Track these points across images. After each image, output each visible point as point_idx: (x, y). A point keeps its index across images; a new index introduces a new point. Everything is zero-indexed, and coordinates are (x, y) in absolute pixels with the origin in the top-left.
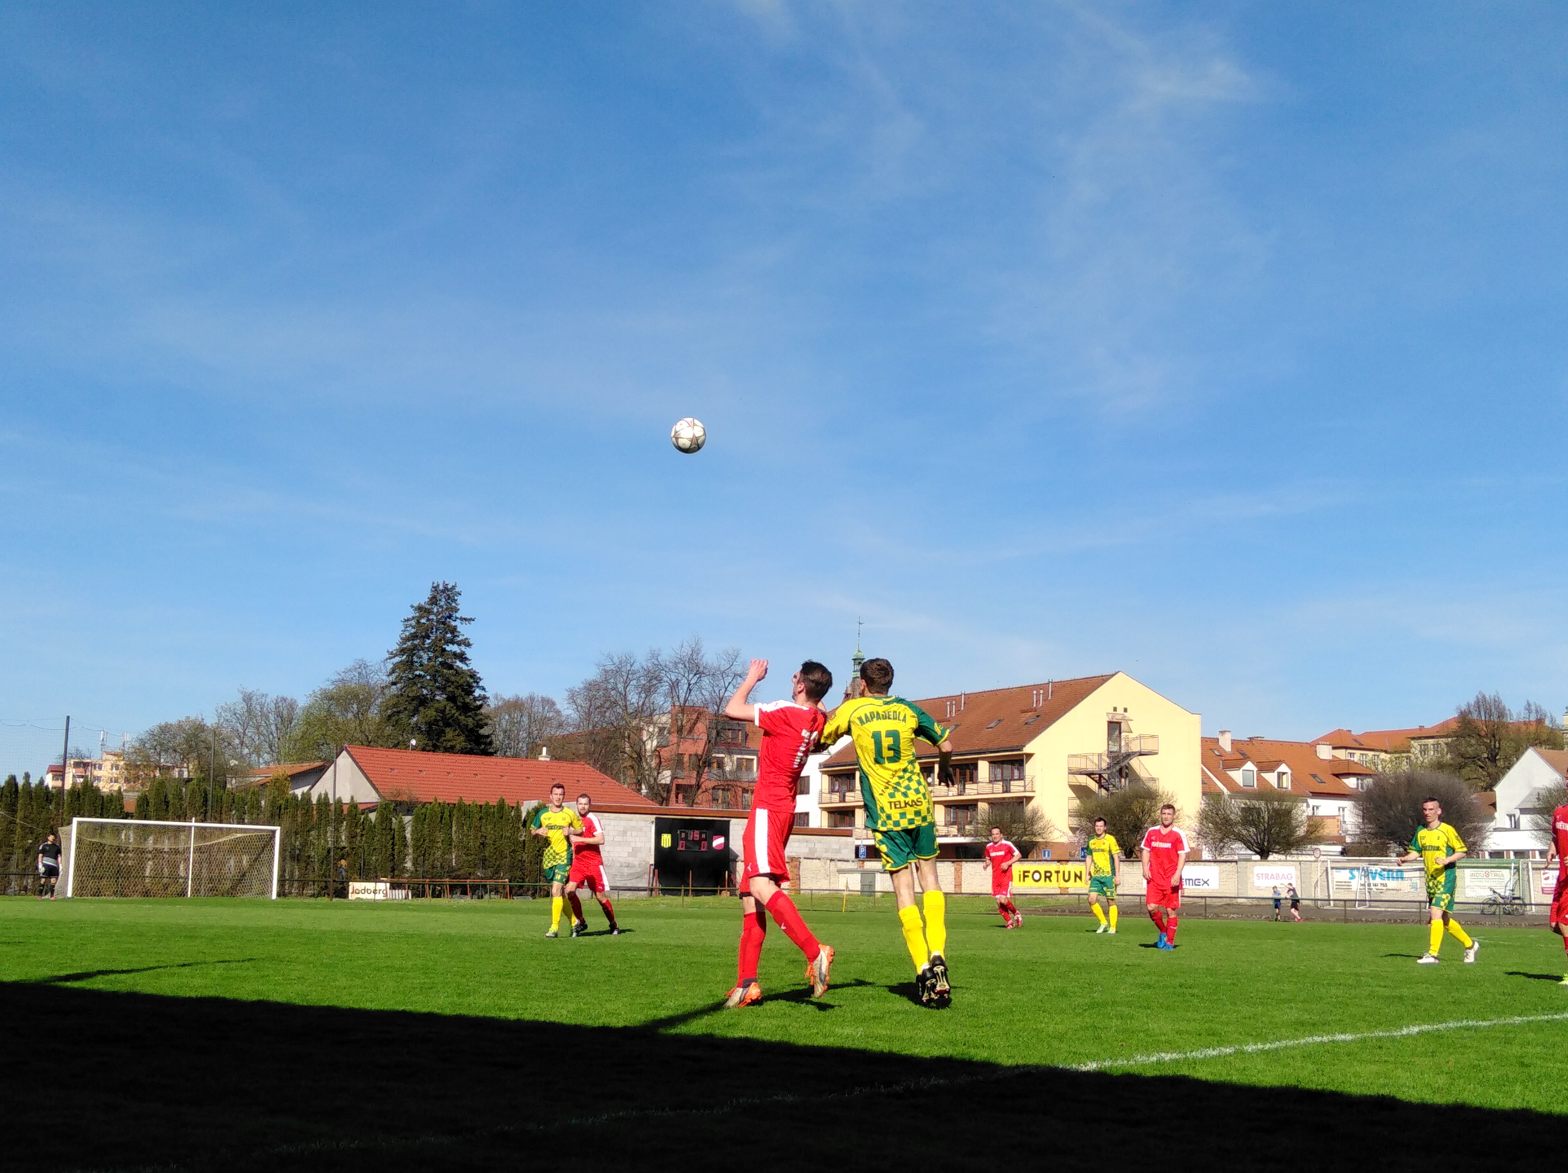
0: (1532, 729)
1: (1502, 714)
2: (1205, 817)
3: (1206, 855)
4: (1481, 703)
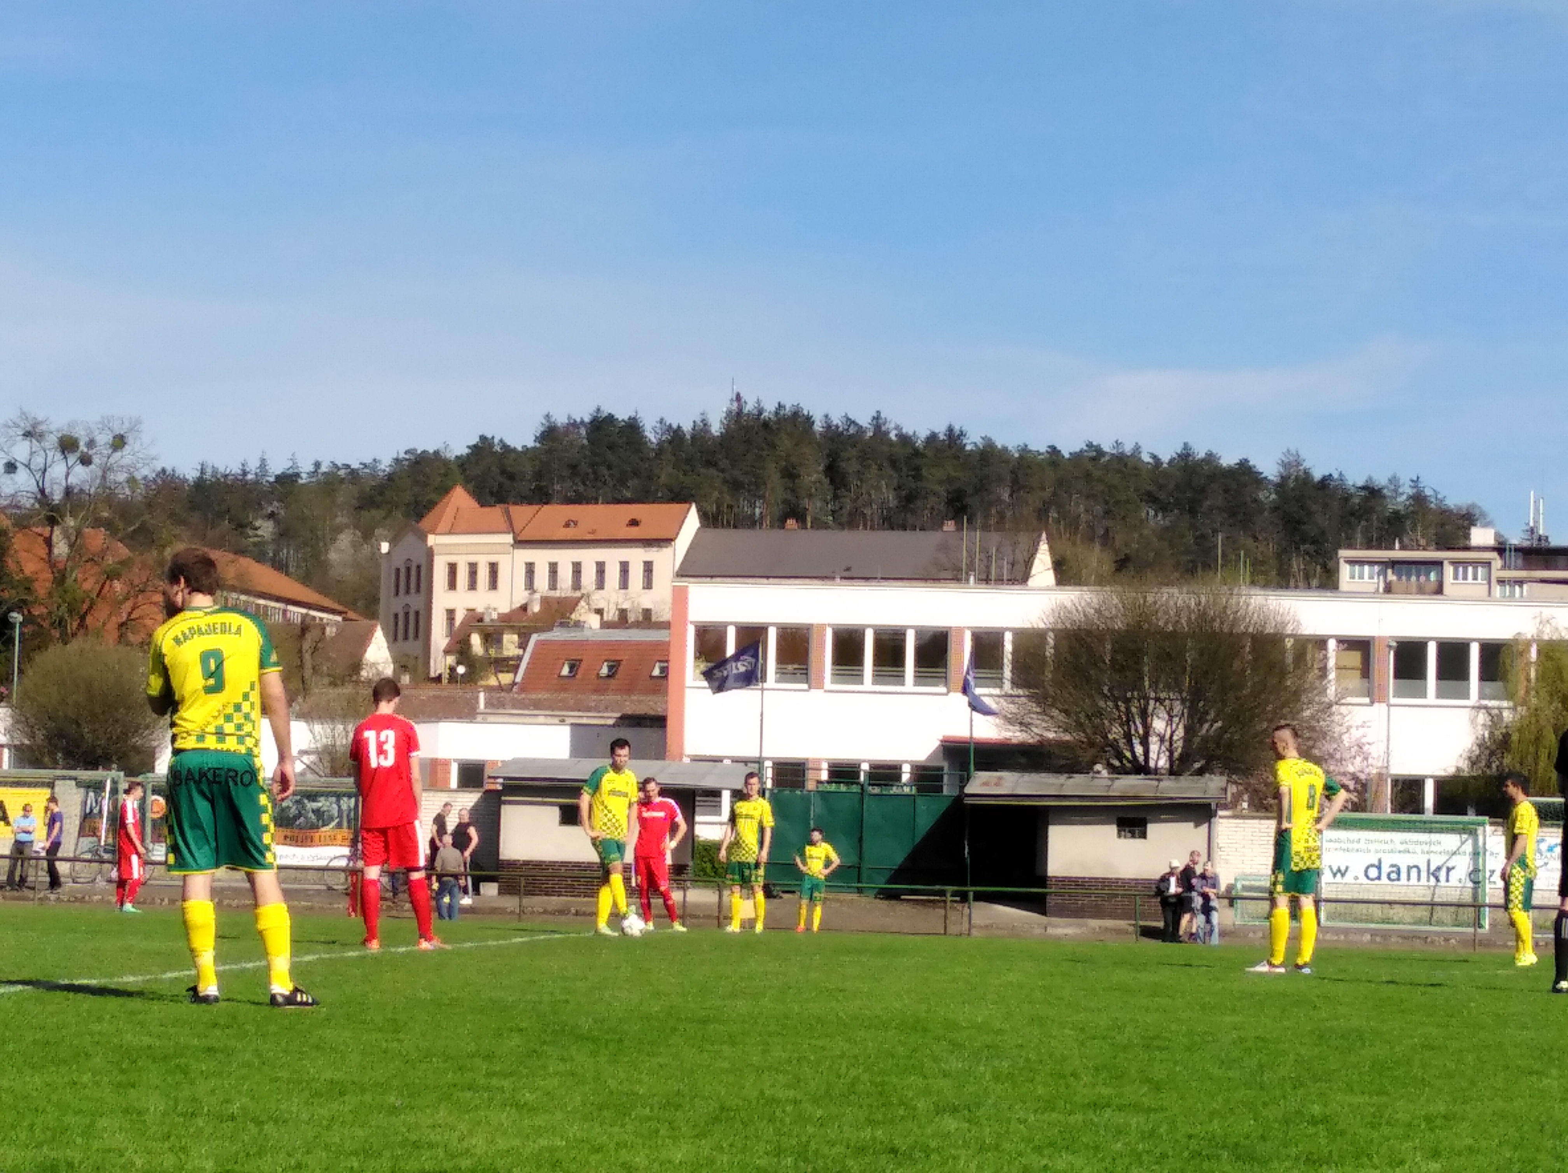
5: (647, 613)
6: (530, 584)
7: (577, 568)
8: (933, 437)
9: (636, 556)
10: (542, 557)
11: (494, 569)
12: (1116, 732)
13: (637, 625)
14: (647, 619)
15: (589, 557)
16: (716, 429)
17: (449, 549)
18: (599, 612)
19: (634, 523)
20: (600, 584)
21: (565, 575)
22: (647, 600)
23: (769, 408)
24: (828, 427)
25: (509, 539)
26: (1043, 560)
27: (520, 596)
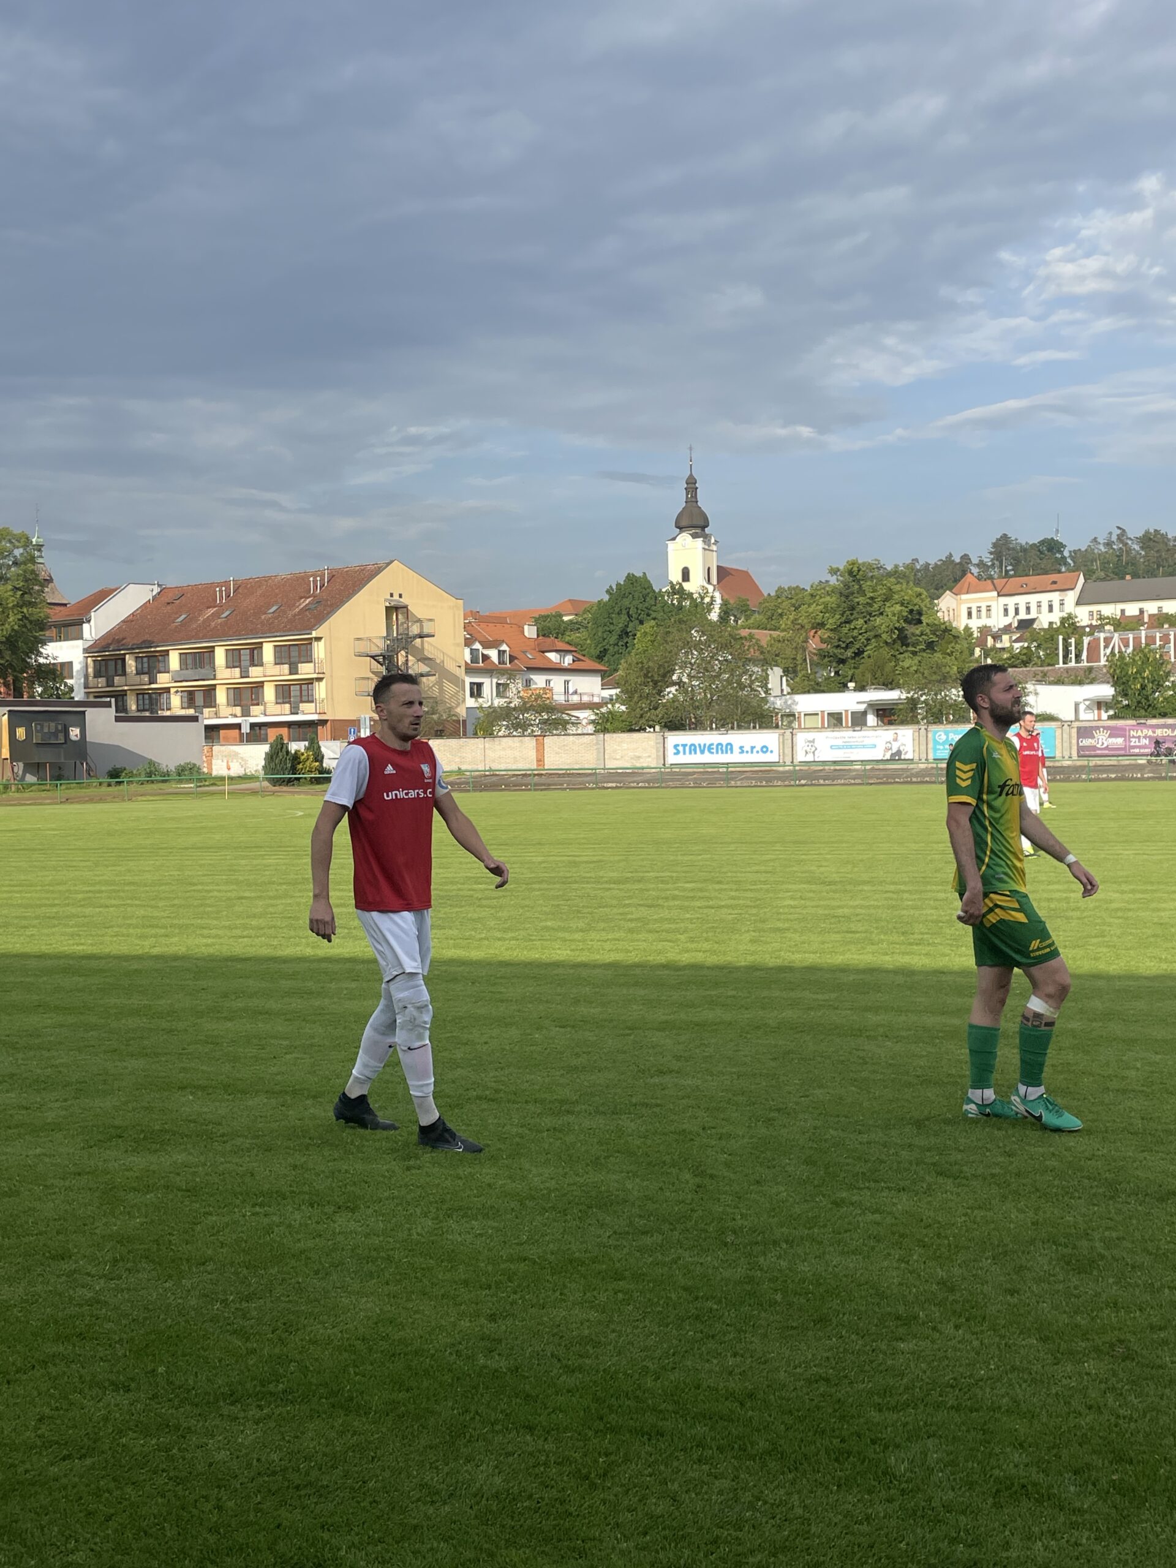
6: (1006, 613)
7: (1028, 605)
9: (1055, 597)
10: (1011, 601)
11: (989, 608)
15: (1033, 599)
17: (967, 601)
19: (1054, 583)
20: (1039, 612)
21: (1023, 609)
25: (995, 594)
27: (1004, 619)
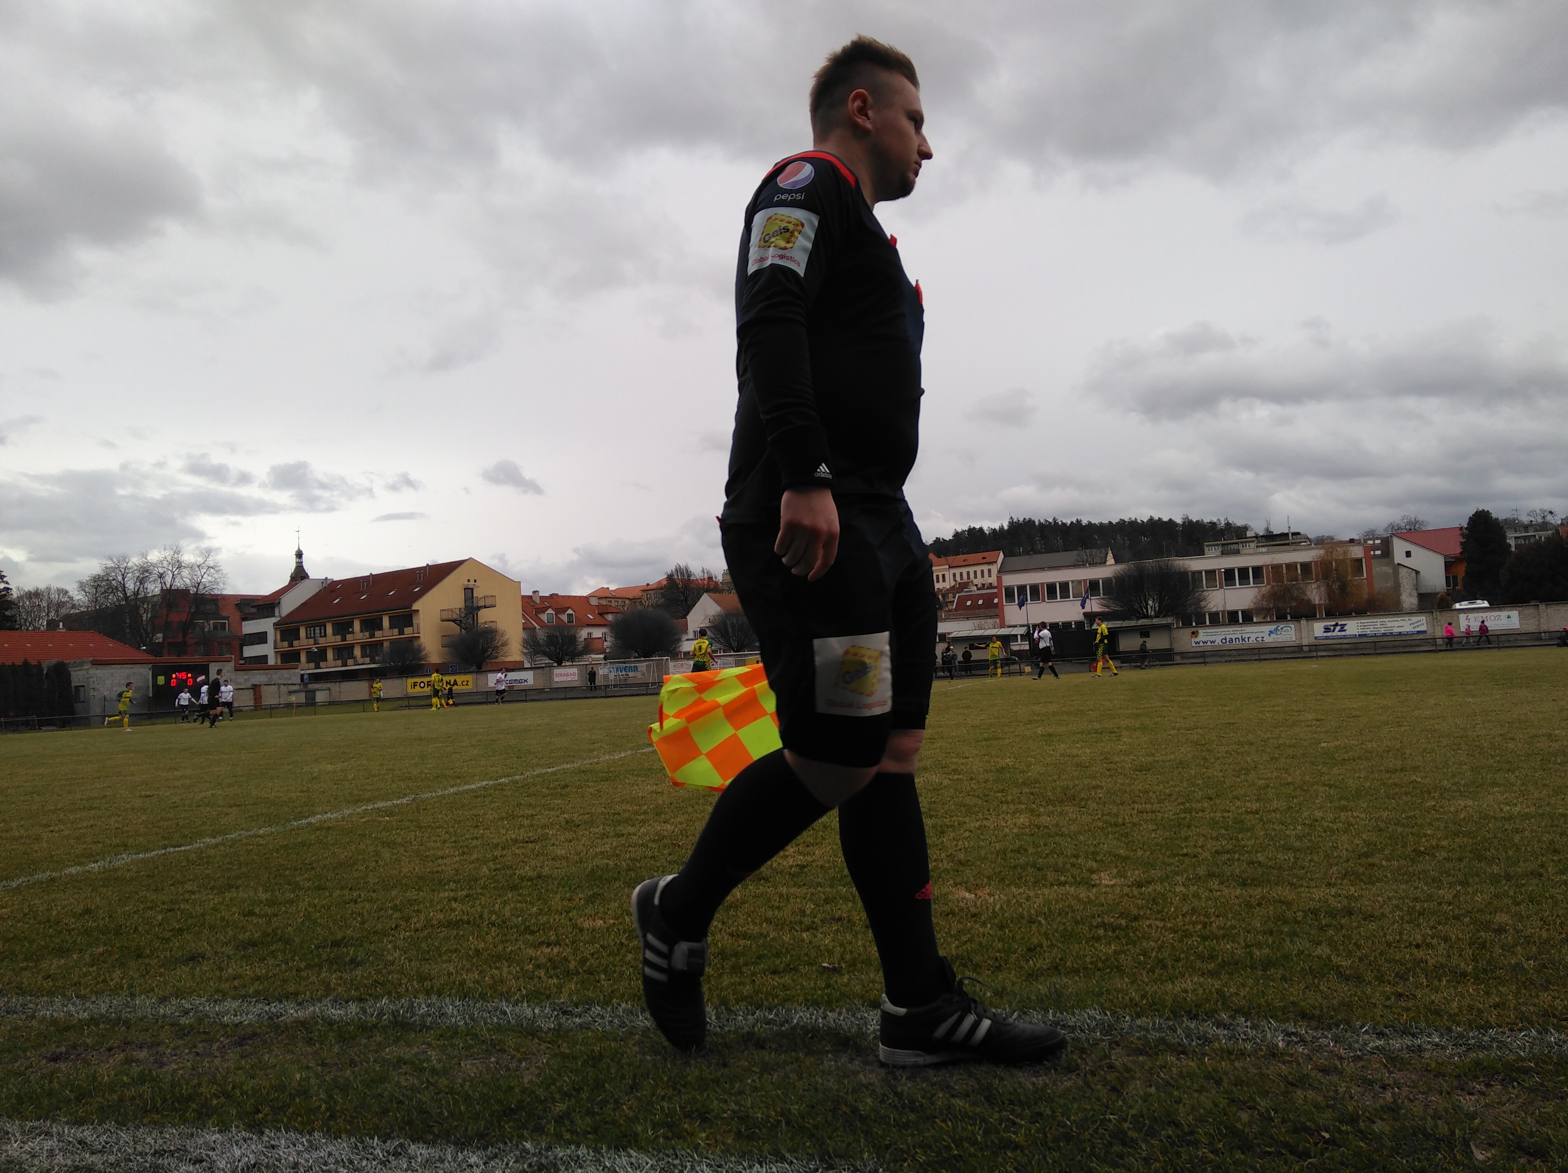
0: (706, 582)
1: (689, 576)
2: (526, 643)
3: (527, 665)
4: (679, 570)
5: (991, 584)
6: (955, 580)
7: (968, 573)
8: (1072, 523)
9: (985, 568)
10: (957, 571)
11: (943, 576)
12: (1137, 606)
13: (988, 588)
14: (991, 586)
15: (971, 570)
16: (1006, 527)
18: (976, 585)
19: (984, 558)
20: (976, 577)
21: (965, 576)
22: (990, 580)
23: (1021, 520)
24: (1040, 523)
25: (947, 567)
26: (1110, 555)
27: (953, 583)
